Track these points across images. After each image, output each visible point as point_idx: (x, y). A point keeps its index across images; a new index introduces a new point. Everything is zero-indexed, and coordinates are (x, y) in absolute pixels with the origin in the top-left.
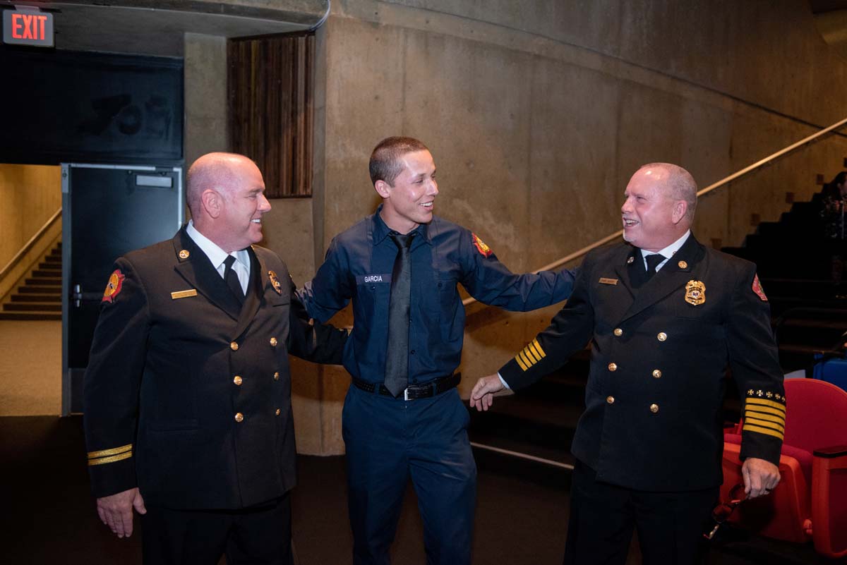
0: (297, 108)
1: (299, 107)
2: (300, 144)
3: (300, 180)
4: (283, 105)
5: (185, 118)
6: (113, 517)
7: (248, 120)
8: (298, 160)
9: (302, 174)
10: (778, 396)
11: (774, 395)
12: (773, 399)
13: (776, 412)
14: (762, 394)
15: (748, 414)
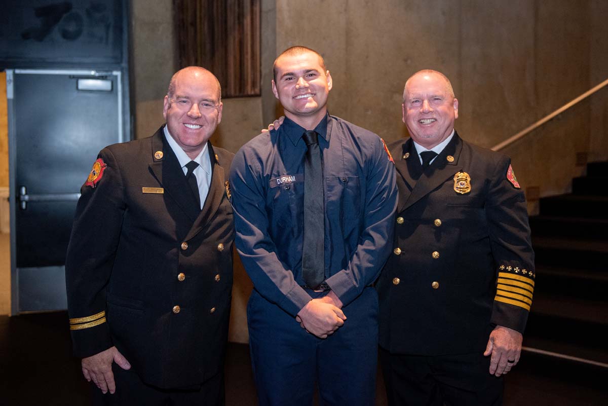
0: (243, 11)
2: (247, 45)
3: (247, 80)
6: (96, 377)
7: (194, 24)
8: (245, 61)
9: (250, 74)
10: (524, 271)
11: (521, 270)
12: (520, 274)
13: (522, 285)
14: (511, 269)
15: (499, 286)
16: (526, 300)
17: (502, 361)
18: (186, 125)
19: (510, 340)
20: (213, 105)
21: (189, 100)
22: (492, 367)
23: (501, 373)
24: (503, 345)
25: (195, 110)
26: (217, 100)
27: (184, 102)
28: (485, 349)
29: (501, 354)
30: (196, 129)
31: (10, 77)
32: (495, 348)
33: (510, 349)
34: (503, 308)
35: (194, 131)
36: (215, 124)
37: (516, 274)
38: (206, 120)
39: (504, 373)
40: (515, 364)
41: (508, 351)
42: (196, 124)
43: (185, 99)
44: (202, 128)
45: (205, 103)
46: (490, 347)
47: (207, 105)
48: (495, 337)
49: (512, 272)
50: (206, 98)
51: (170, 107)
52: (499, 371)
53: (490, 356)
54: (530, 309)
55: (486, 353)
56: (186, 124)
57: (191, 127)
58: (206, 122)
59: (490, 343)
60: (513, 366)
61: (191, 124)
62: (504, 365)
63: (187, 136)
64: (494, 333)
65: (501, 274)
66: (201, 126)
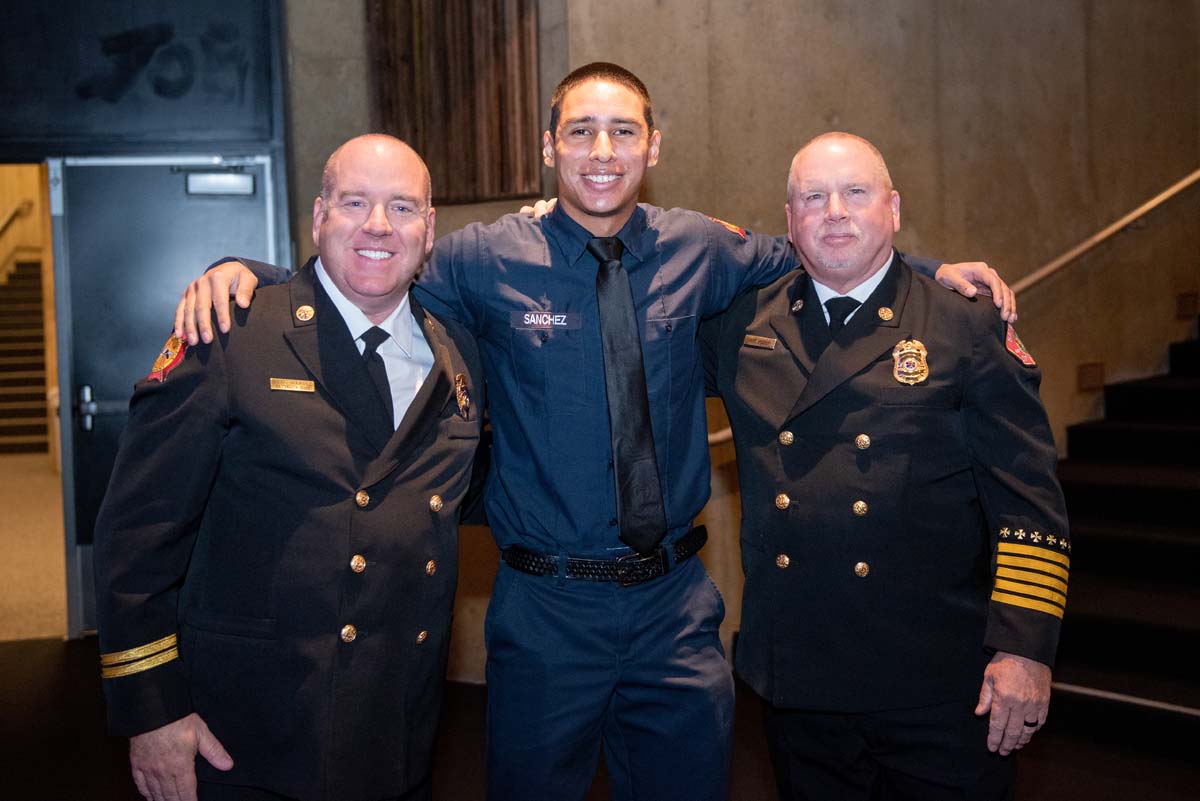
0: (503, 29)
1: (508, 27)
2: (513, 97)
3: (515, 165)
4: (475, 25)
5: (290, 60)
6: (161, 787)
7: (408, 59)
8: (510, 129)
9: (519, 156)
10: (1051, 539)
11: (1044, 538)
12: (1043, 544)
13: (1048, 568)
14: (1024, 535)
15: (1001, 572)
16: (1057, 597)
17: (1011, 725)
18: (361, 252)
19: (1027, 680)
20: (415, 210)
21: (365, 201)
22: (993, 739)
23: (1011, 748)
24: (1014, 692)
25: (379, 219)
26: (423, 200)
27: (355, 204)
28: (976, 701)
29: (1010, 709)
30: (381, 260)
31: (55, 173)
32: (996, 699)
33: (1026, 699)
34: (1009, 615)
35: (378, 265)
36: (419, 249)
37: (1035, 545)
38: (401, 240)
39: (1018, 747)
40: (1038, 727)
41: (1024, 704)
42: (381, 250)
43: (357, 199)
44: (393, 259)
45: (400, 205)
46: (986, 696)
47: (403, 209)
48: (996, 675)
49: (1027, 541)
50: (400, 194)
51: (326, 218)
52: (1008, 745)
53: (987, 715)
54: (1064, 616)
55: (980, 710)
56: (362, 249)
57: (372, 255)
58: (400, 245)
59: (987, 687)
60: (1036, 732)
61: (370, 249)
62: (1017, 732)
63: (363, 273)
64: (991, 669)
65: (1003, 547)
66: (393, 254)
